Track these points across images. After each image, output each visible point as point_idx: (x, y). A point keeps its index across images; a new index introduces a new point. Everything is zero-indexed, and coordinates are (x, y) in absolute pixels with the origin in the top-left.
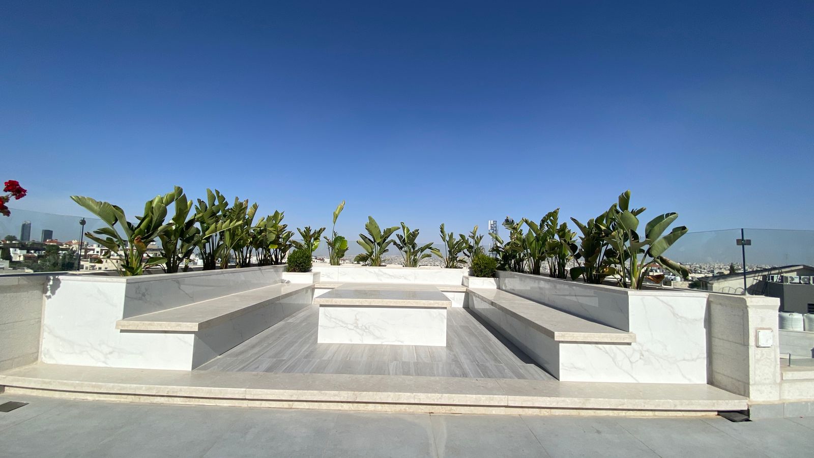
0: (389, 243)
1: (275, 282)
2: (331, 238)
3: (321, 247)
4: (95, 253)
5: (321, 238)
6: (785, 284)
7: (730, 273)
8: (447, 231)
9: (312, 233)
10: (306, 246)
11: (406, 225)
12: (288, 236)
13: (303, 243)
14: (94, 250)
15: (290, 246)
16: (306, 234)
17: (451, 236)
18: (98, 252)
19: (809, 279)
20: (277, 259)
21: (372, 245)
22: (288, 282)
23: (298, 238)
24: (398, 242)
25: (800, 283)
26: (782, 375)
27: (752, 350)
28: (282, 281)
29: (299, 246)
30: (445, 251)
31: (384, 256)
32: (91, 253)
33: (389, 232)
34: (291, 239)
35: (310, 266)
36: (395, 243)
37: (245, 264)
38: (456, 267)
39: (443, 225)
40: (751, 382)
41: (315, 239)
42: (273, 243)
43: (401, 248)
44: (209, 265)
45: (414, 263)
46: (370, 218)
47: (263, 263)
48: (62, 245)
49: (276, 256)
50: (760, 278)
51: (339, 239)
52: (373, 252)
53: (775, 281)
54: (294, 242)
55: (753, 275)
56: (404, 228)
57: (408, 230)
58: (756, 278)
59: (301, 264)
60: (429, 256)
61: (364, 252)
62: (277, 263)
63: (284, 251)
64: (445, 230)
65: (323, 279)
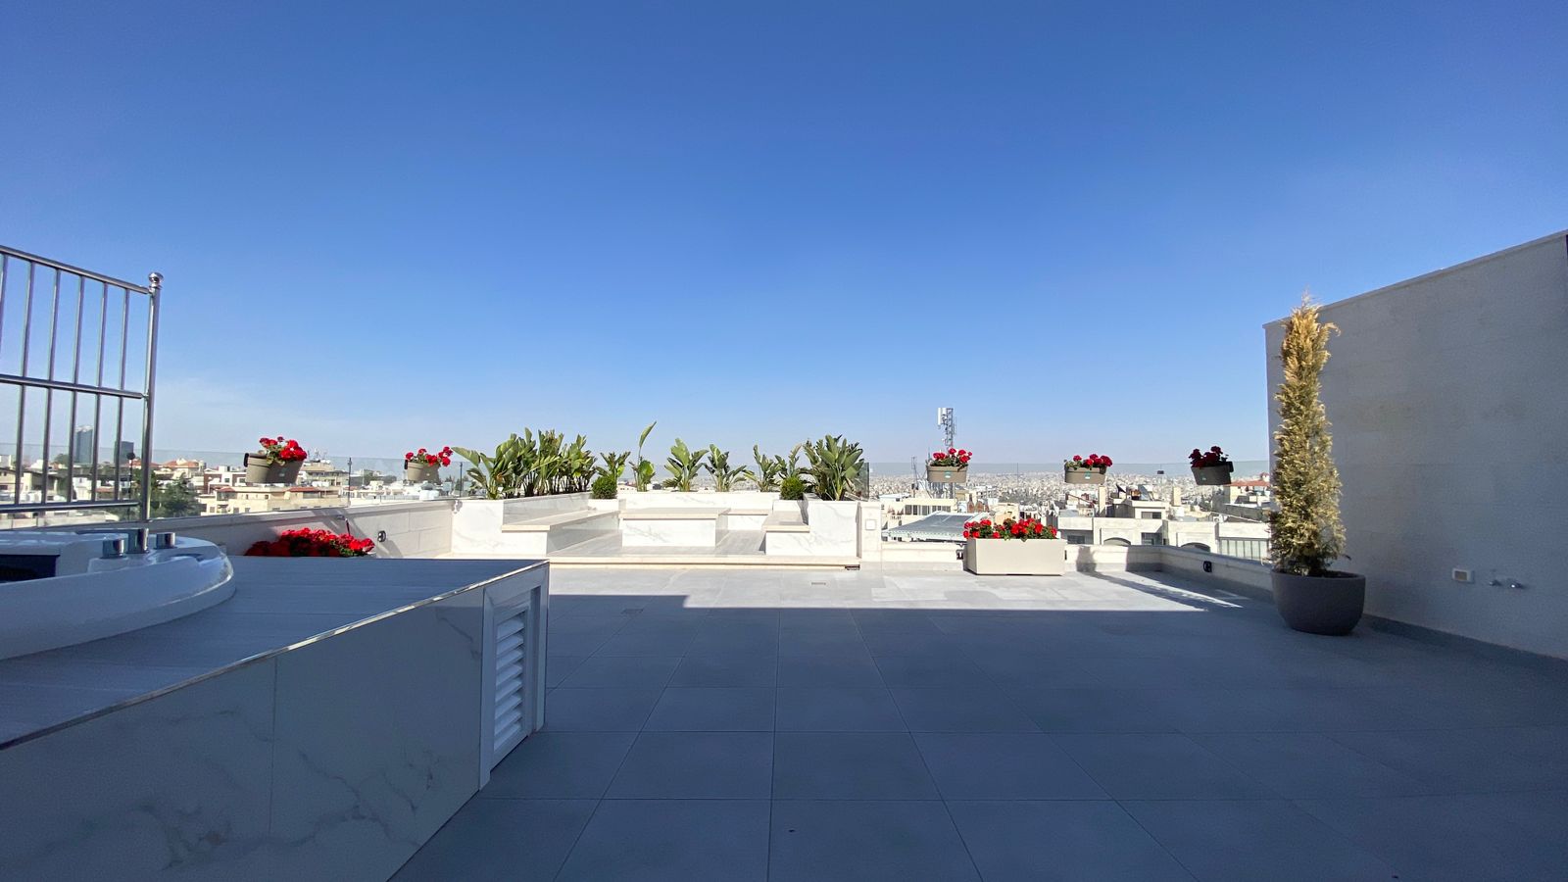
0: (700, 466)
1: (582, 509)
2: (637, 463)
3: (627, 472)
4: (223, 482)
5: (626, 463)
8: (761, 454)
9: (616, 458)
10: (610, 473)
11: (717, 447)
12: (591, 462)
13: (607, 469)
14: (220, 476)
15: (594, 472)
16: (611, 460)
17: (764, 458)
18: (227, 480)
20: (580, 487)
21: (681, 469)
22: (595, 509)
23: (601, 463)
24: (710, 465)
26: (882, 546)
27: (863, 532)
28: (589, 508)
29: (603, 472)
30: (760, 476)
31: (693, 481)
32: (215, 482)
33: (698, 456)
34: (594, 465)
35: (615, 492)
36: (706, 466)
37: (553, 492)
38: (770, 491)
39: (756, 446)
40: (863, 549)
41: (620, 465)
42: (577, 470)
43: (713, 471)
44: (529, 493)
45: (727, 487)
46: (678, 441)
47: (569, 490)
48: (158, 469)
49: (580, 484)
51: (644, 464)
52: (681, 477)
54: (598, 468)
56: (713, 450)
57: (719, 452)
59: (606, 491)
60: (742, 479)
61: (672, 478)
62: (580, 490)
63: (588, 478)
64: (758, 451)
65: (629, 506)
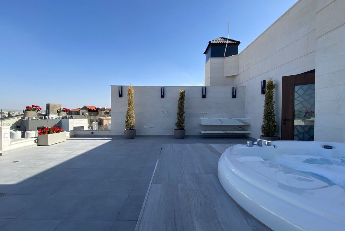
6: (29, 120)
7: (8, 116)
19: (38, 118)
25: (35, 119)
26: (10, 143)
27: (3, 139)
40: (3, 146)
50: (20, 118)
53: (26, 119)
55: (17, 117)
58: (18, 118)
